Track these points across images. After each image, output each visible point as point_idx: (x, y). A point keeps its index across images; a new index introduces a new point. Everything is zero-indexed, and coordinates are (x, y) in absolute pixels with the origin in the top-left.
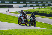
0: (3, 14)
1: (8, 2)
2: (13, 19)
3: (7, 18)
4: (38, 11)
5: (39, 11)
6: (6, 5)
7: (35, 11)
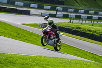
0: (10, 25)
1: (22, 4)
2: (29, 37)
3: (19, 34)
4: (78, 28)
5: (80, 28)
6: (18, 9)
7: (74, 28)
